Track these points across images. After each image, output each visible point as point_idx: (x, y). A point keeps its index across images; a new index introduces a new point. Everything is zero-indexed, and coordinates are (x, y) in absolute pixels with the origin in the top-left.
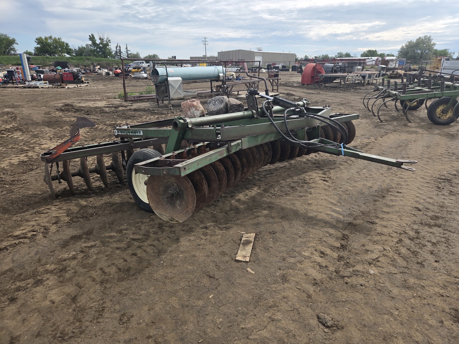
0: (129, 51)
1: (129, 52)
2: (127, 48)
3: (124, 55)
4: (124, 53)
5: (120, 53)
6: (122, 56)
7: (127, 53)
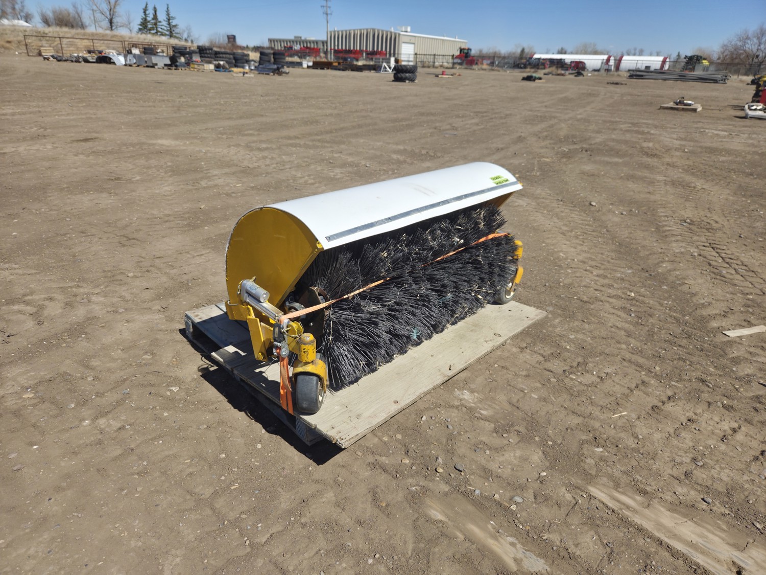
0: (174, 18)
1: (174, 23)
2: (168, 14)
3: (165, 29)
4: (165, 23)
5: (156, 24)
6: (159, 29)
7: (169, 24)
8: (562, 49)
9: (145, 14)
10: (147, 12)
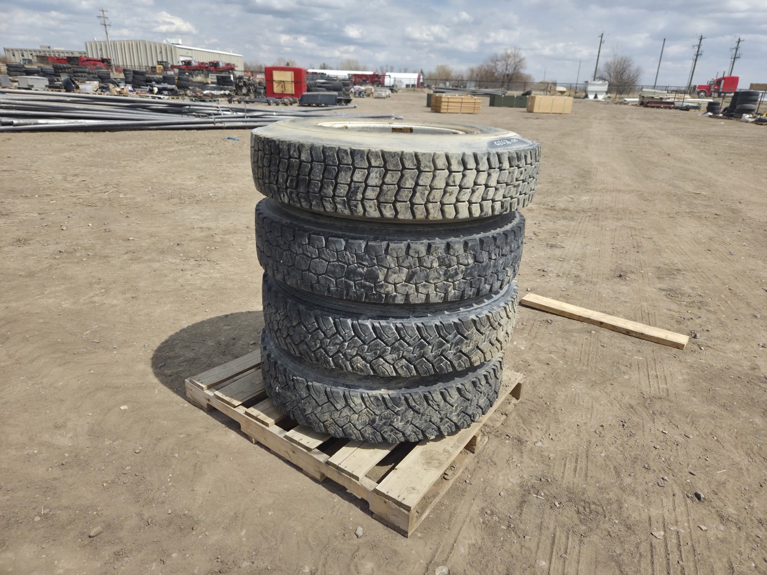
8: (324, 64)
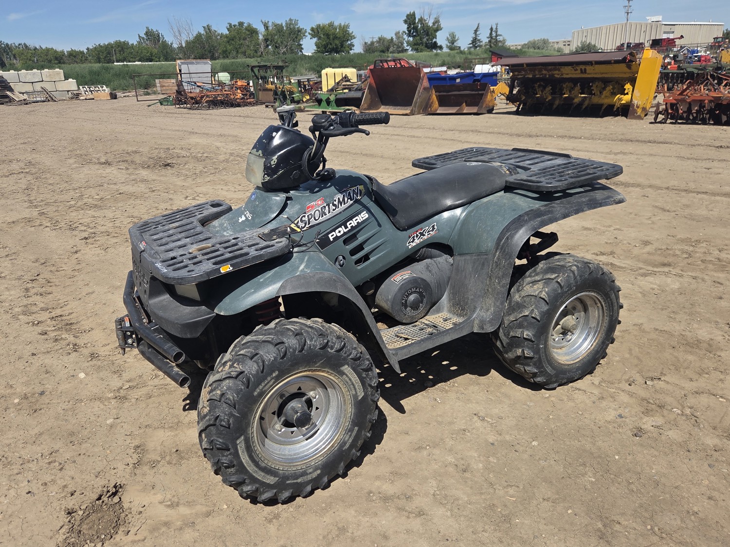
9: (476, 35)
10: (478, 33)
